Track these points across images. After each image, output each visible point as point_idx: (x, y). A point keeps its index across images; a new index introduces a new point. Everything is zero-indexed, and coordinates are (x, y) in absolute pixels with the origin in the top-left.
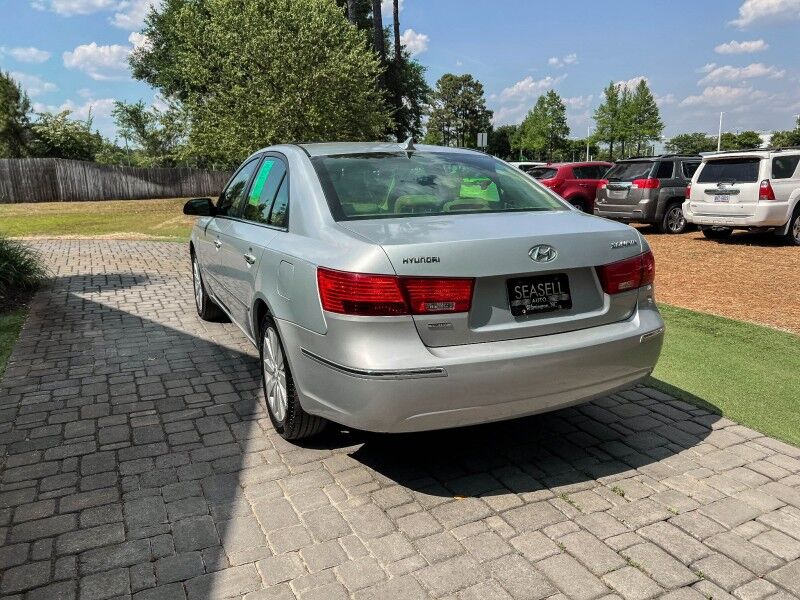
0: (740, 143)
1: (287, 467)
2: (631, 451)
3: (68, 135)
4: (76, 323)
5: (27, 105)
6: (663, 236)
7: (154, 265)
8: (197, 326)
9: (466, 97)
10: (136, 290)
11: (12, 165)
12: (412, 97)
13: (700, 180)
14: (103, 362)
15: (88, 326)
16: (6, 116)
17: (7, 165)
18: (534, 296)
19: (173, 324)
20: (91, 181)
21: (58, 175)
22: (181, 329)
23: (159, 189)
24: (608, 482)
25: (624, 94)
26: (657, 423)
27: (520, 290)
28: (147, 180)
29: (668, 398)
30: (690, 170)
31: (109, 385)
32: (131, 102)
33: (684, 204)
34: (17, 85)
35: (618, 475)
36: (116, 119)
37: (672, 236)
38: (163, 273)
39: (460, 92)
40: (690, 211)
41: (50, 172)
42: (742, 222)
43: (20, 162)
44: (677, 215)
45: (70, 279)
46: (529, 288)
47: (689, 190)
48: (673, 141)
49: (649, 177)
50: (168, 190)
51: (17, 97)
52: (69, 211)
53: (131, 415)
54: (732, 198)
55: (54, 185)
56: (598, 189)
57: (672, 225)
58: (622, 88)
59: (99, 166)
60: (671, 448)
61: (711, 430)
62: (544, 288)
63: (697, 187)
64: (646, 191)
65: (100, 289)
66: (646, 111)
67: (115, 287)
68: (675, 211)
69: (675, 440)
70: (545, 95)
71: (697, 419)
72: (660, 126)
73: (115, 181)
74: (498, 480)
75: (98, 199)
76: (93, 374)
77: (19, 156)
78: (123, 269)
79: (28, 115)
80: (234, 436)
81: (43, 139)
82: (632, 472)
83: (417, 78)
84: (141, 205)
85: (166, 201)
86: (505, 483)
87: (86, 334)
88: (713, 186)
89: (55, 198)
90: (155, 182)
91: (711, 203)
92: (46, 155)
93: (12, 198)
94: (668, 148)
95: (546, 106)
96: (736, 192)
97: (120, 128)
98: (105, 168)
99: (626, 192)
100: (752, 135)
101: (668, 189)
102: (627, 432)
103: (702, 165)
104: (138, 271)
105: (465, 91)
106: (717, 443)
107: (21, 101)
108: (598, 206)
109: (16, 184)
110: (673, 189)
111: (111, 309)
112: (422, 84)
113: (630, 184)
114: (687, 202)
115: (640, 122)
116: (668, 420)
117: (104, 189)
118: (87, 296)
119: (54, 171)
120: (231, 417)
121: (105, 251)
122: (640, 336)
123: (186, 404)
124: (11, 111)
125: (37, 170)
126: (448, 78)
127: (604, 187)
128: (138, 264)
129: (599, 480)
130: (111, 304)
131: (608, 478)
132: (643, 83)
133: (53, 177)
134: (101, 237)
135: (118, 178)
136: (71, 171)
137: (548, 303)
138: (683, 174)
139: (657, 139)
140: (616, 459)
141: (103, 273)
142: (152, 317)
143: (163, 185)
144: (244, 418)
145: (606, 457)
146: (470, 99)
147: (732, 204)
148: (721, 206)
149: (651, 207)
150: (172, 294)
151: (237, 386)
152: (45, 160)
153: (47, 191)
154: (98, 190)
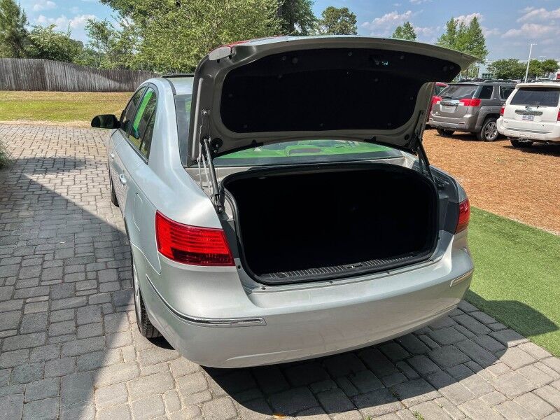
0: (543, 68)
1: (138, 366)
2: (435, 368)
3: (53, 42)
4: (18, 202)
5: (24, 19)
6: (480, 143)
7: (93, 151)
8: (108, 211)
9: (343, 25)
10: (74, 173)
11: (14, 63)
12: (302, 24)
13: (512, 103)
14: (24, 244)
15: (26, 206)
16: (10, 27)
17: (10, 62)
19: (90, 208)
20: (69, 77)
21: (46, 72)
22: (95, 213)
23: (117, 85)
24: (412, 404)
25: (461, 27)
26: (461, 337)
28: (108, 78)
29: (472, 307)
30: (506, 94)
31: (21, 267)
32: (99, 20)
33: (499, 120)
34: (18, 4)
35: (421, 397)
36: (88, 32)
37: (487, 143)
38: (98, 159)
39: (339, 21)
40: (502, 125)
41: (41, 69)
42: (542, 137)
43: (19, 61)
44: (492, 127)
45: (27, 161)
47: (503, 109)
48: (493, 64)
49: (473, 97)
50: (124, 86)
51: (18, 14)
52: (52, 98)
53: (28, 301)
54: (536, 118)
55: (43, 80)
56: (434, 105)
57: (487, 135)
58: (459, 23)
59: (75, 67)
60: (471, 366)
61: (506, 346)
63: (509, 108)
64: (470, 108)
65: (46, 172)
66: (476, 41)
67: (58, 170)
68: (490, 124)
69: (474, 358)
70: (402, 26)
71: (494, 334)
72: (485, 53)
73: (86, 78)
74: (315, 395)
75: (74, 90)
76: (12, 255)
77: (18, 56)
78: (70, 153)
79: (25, 27)
80: (104, 329)
81: (35, 45)
82: (434, 394)
83: (306, 10)
84: (103, 96)
85: (121, 94)
86: (321, 401)
87: (21, 214)
88: (522, 108)
89: (44, 89)
90: (114, 80)
91: (519, 121)
92: (38, 57)
93: (14, 87)
94: (489, 69)
95: (402, 34)
96: (541, 113)
97: (91, 39)
98: (79, 68)
99: (455, 108)
100: (552, 63)
101: (487, 107)
102: (434, 345)
103: (515, 91)
104: (80, 156)
105: (342, 20)
106: (510, 363)
107: (21, 16)
108: (432, 117)
109: (17, 76)
110: (491, 107)
111: (48, 191)
112: (310, 14)
113: (458, 102)
114: (501, 118)
115: (470, 49)
116: (470, 334)
117: (78, 83)
118: (34, 177)
119: (43, 69)
120: (108, 308)
121: (62, 137)
122: (450, 281)
123: (76, 291)
124: (13, 24)
125: (31, 67)
126: (331, 10)
127: (438, 102)
128: (82, 149)
129: (404, 401)
130: (49, 186)
131: (411, 399)
132: (475, 19)
133: (42, 73)
134: (63, 124)
135: (88, 76)
136: (54, 69)
138: (500, 97)
139: (482, 62)
140: (421, 376)
141: (54, 157)
142: (77, 200)
143: (120, 82)
144: (118, 310)
145: (412, 374)
146: (346, 27)
147: (536, 122)
148: (527, 124)
149: (473, 121)
150: (99, 179)
151: (121, 274)
152: (37, 61)
153: (38, 83)
154: (74, 83)
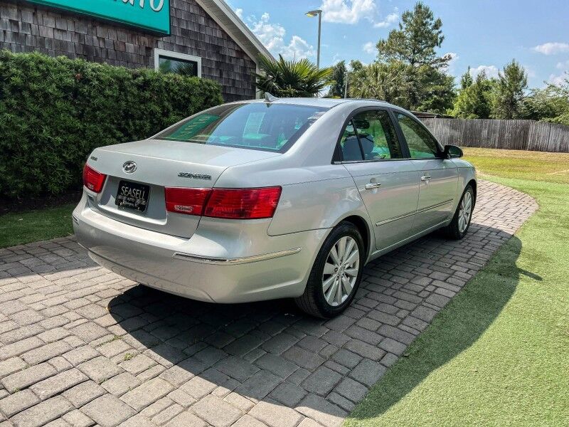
3: (545, 103)
5: (525, 84)
11: (502, 123)
17: (499, 124)
18: (129, 196)
20: (552, 137)
21: (530, 132)
27: (124, 189)
41: (525, 130)
43: (508, 122)
46: (128, 190)
55: (526, 139)
59: (561, 127)
62: (135, 192)
75: (554, 151)
77: (510, 117)
79: (523, 91)
89: (524, 148)
92: (527, 118)
93: (496, 146)
107: (522, 81)
117: (561, 144)
119: (528, 129)
125: (517, 127)
133: (526, 133)
136: (539, 130)
137: (134, 203)
152: (524, 121)
153: (520, 142)
154: (556, 145)
